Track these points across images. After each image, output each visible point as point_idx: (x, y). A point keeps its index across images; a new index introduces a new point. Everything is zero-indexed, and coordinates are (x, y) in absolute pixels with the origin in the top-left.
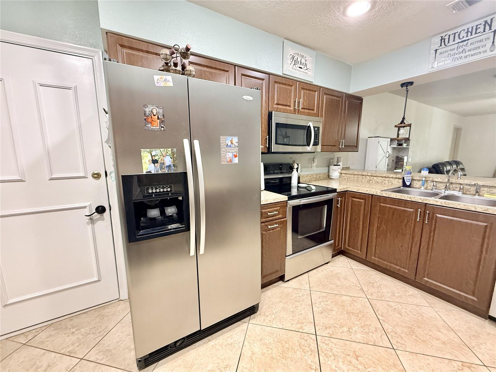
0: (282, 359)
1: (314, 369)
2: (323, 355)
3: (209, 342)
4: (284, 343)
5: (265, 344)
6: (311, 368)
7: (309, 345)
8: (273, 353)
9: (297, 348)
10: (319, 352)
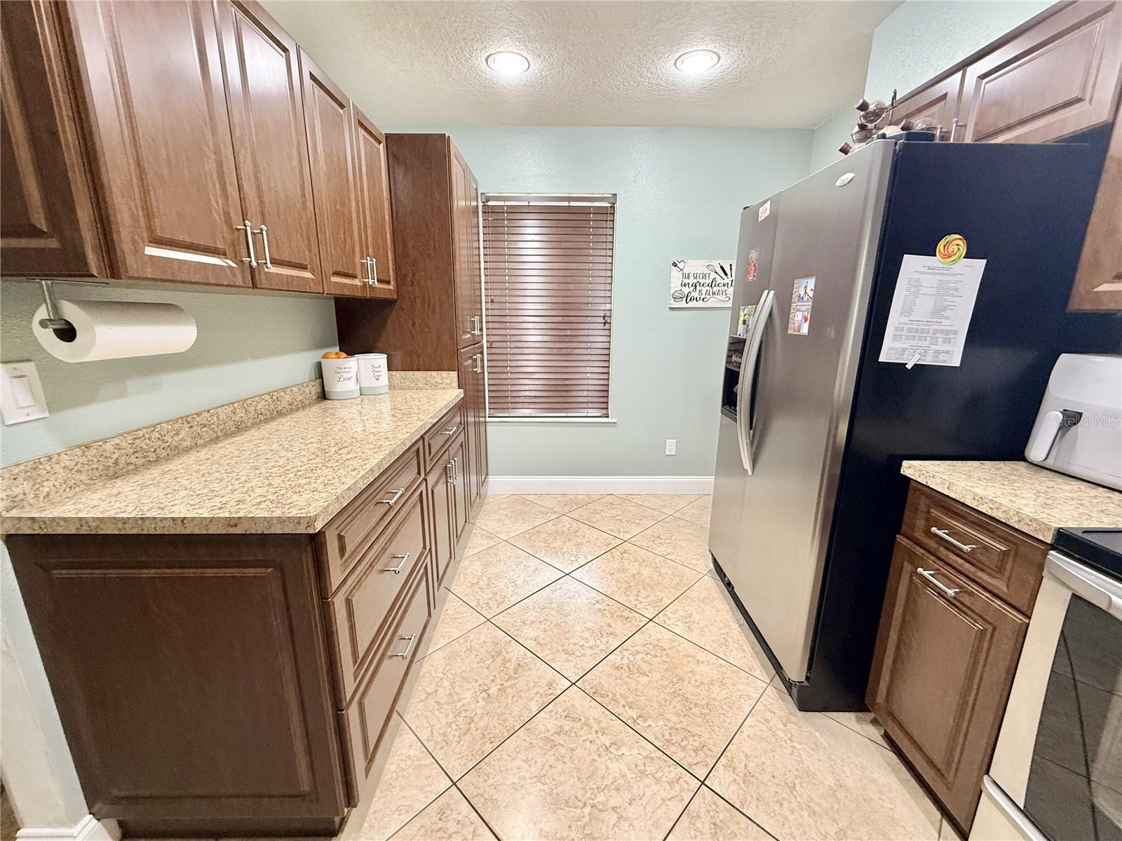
0: (673, 690)
1: (637, 719)
2: (653, 755)
3: (737, 625)
4: (704, 711)
5: (711, 683)
6: (640, 716)
7: (684, 748)
8: (689, 685)
9: (685, 724)
10: (662, 753)
